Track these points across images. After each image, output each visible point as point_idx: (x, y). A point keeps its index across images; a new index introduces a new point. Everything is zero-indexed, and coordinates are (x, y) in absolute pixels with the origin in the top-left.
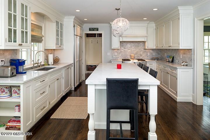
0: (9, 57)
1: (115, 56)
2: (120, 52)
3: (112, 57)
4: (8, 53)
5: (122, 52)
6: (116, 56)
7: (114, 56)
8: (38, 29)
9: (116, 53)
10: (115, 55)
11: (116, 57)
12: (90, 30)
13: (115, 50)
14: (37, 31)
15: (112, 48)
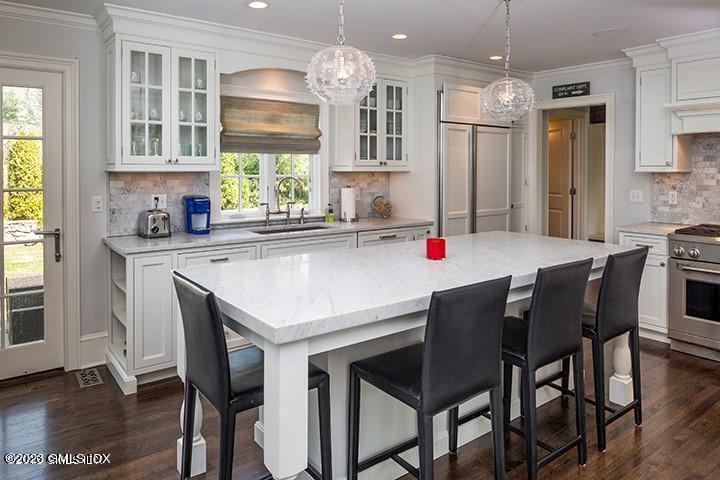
0: (183, 190)
1: (667, 209)
2: (693, 188)
3: (654, 210)
4: (178, 181)
5: (706, 188)
6: (671, 206)
7: (660, 209)
8: (299, 115)
9: (675, 193)
10: (665, 203)
11: (675, 210)
12: (555, 95)
13: (666, 180)
14: (292, 120)
15: (638, 169)
